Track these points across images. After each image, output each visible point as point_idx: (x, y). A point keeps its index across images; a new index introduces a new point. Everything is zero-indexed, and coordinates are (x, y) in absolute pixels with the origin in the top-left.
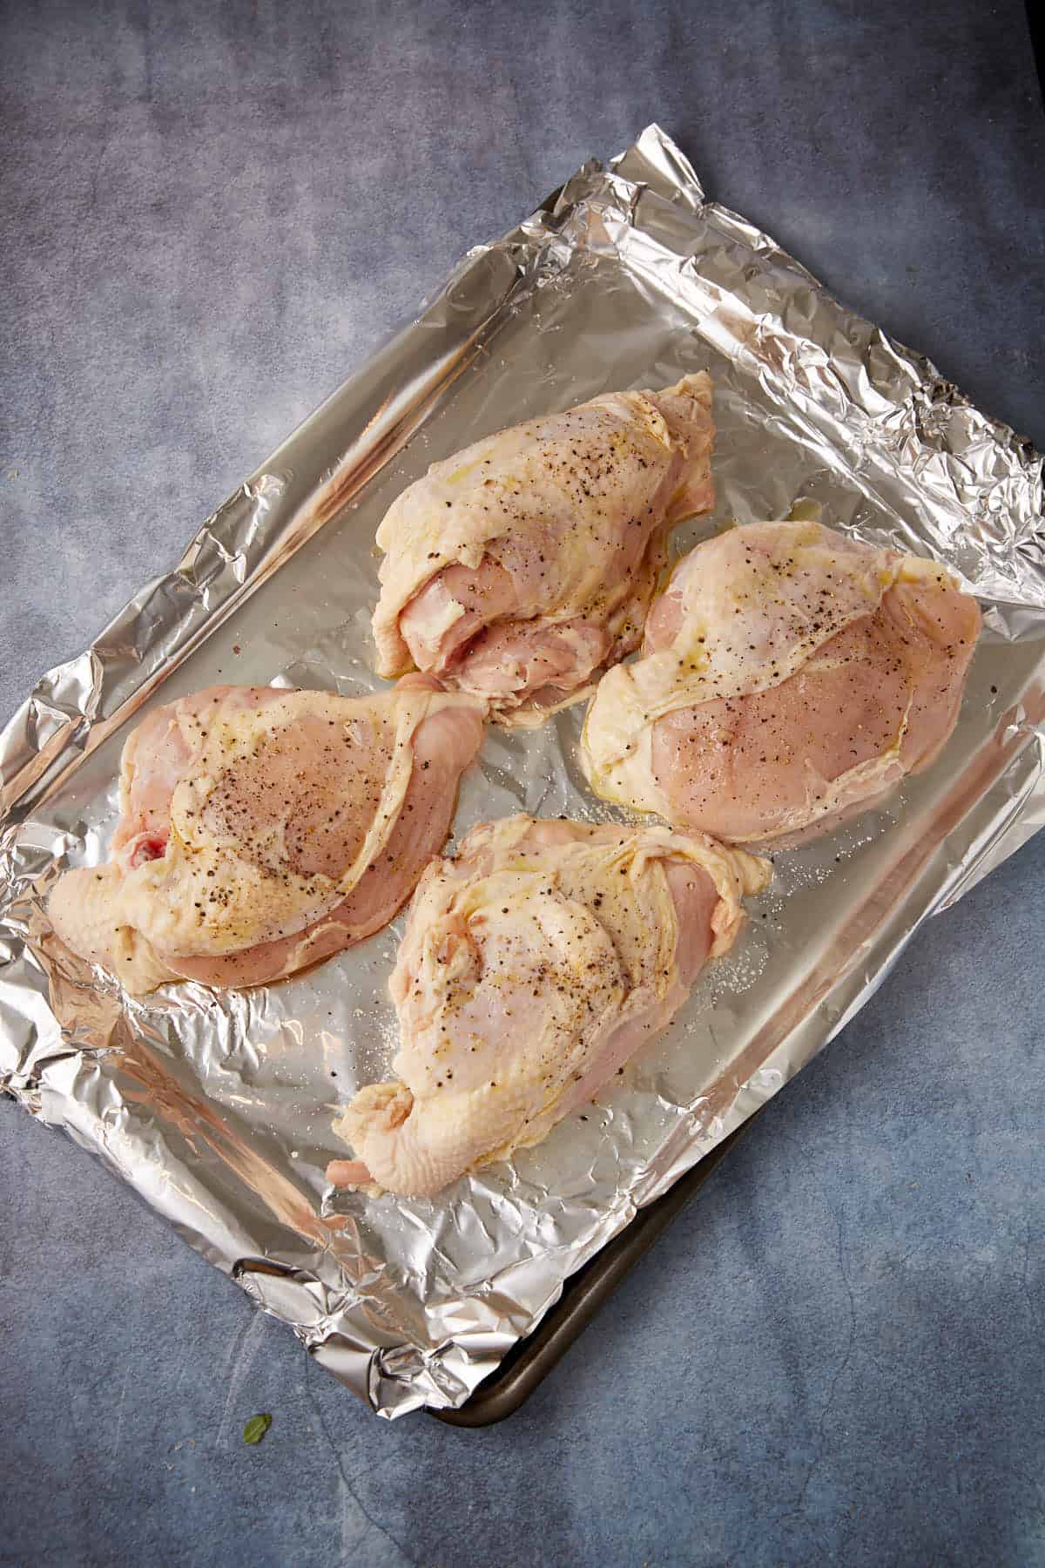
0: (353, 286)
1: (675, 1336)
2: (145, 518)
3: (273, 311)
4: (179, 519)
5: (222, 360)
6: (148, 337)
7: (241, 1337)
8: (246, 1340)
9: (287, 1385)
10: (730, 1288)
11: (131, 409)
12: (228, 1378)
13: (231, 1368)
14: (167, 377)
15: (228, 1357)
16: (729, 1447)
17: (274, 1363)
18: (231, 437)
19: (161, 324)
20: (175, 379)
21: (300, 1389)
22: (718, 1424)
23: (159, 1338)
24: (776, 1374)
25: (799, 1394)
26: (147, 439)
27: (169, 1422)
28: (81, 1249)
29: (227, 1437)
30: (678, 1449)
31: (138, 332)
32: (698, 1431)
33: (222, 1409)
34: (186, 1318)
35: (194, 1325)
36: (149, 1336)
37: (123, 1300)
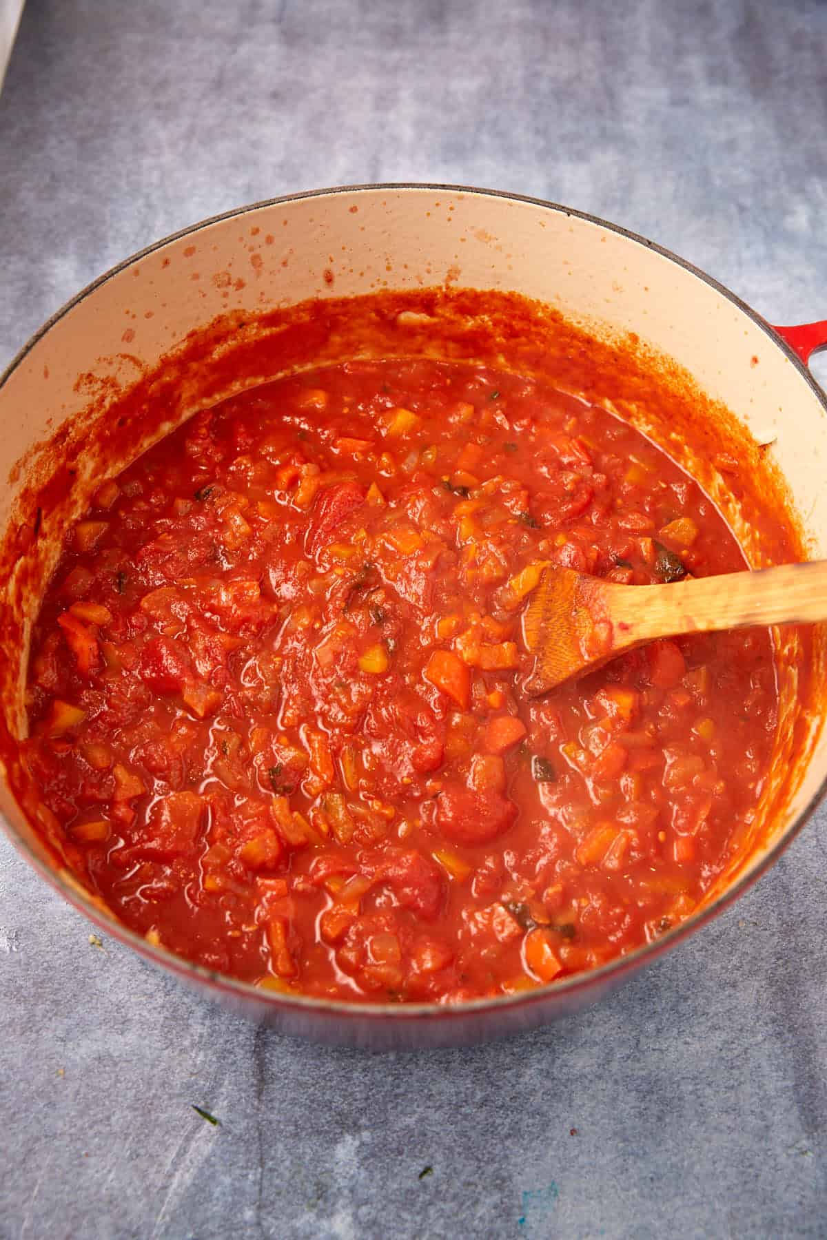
1: (714, 1211)
7: (188, 1139)
8: (193, 1145)
9: (234, 1207)
10: (783, 1159)
12: (165, 1188)
13: (170, 1176)
15: (169, 1162)
17: (222, 1177)
21: (249, 1214)
23: (91, 1127)
28: (21, 1010)
33: (151, 1226)
34: (127, 1108)
35: (135, 1117)
36: (79, 1123)
37: (58, 1076)
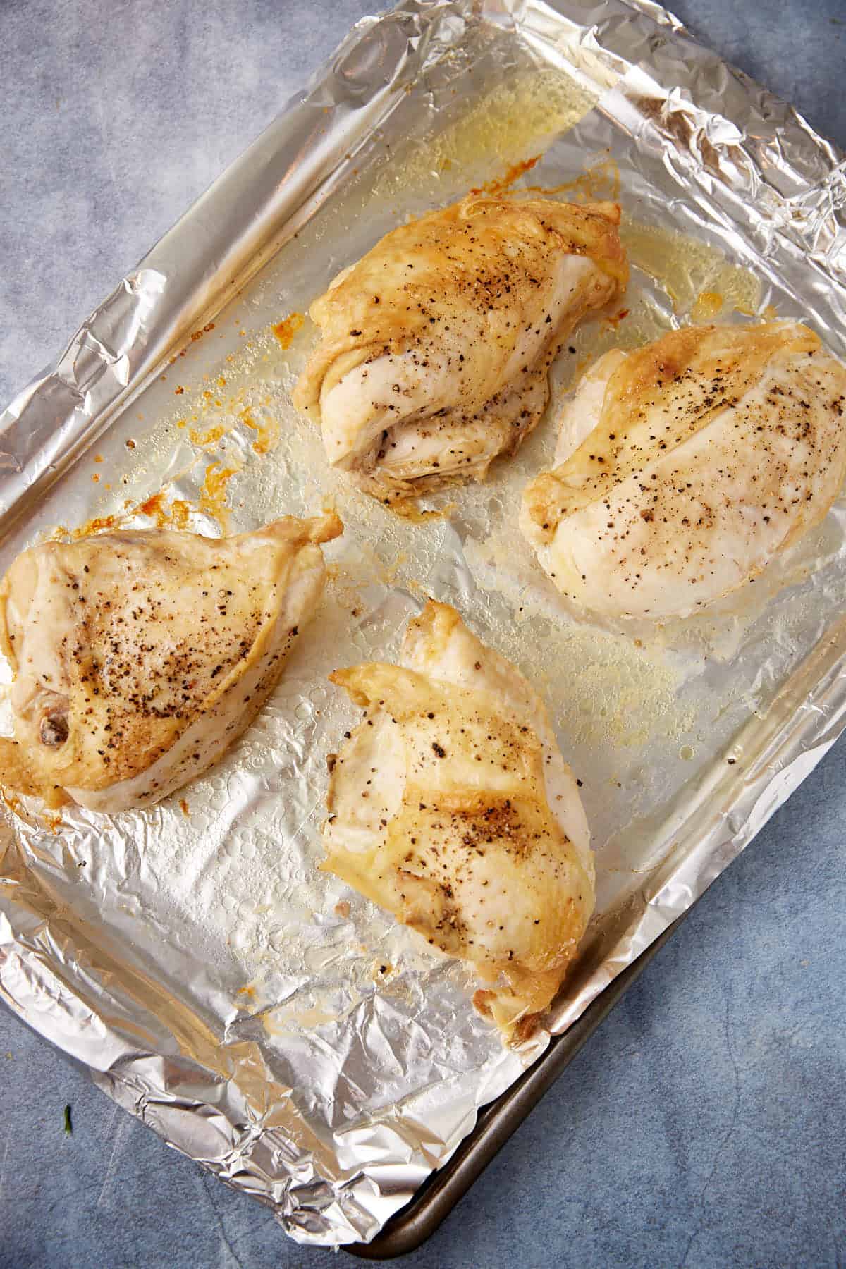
0: (260, 29)
2: (41, 266)
3: (176, 54)
4: (76, 269)
5: (122, 103)
6: (45, 77)
11: (27, 151)
12: (111, 1138)
13: (114, 1128)
14: (65, 120)
16: (610, 1218)
18: (129, 184)
19: (59, 64)
20: (73, 122)
22: (599, 1194)
23: (42, 1097)
24: (658, 1146)
25: (682, 1166)
26: (43, 184)
27: (50, 1182)
29: (110, 1196)
30: (560, 1218)
31: (35, 70)
32: (580, 1201)
33: (105, 1169)
34: (71, 1078)
35: (78, 1085)
36: (32, 1095)
37: (8, 1059)
